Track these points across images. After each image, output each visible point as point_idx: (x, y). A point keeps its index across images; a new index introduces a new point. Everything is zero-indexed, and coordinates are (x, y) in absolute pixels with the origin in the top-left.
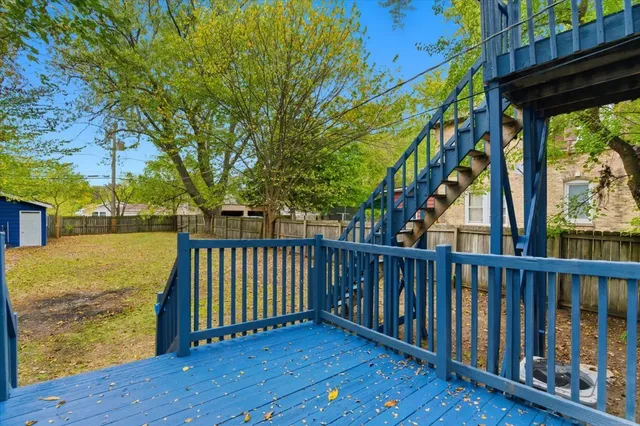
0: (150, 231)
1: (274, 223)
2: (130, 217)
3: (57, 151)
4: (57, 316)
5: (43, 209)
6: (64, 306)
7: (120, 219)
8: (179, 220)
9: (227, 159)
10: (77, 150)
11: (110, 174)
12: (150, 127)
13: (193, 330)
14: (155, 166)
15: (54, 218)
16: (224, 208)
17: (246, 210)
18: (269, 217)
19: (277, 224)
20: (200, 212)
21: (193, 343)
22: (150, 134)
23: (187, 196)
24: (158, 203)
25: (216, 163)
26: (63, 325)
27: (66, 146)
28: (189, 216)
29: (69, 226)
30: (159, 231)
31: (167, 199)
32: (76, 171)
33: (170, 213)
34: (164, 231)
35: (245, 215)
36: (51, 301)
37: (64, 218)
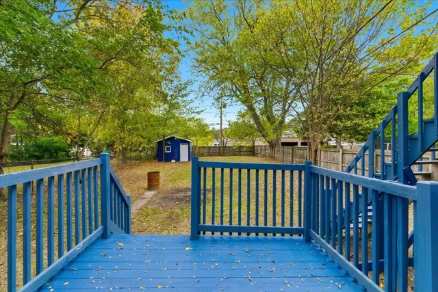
0: (240, 155)
1: (316, 151)
2: (229, 147)
3: (194, 112)
4: (178, 199)
5: (189, 142)
6: (183, 194)
7: (225, 147)
8: (256, 148)
9: (284, 106)
10: (202, 111)
11: (220, 122)
12: (238, 93)
13: (202, 224)
14: (243, 116)
15: (195, 147)
16: (283, 141)
17: (299, 141)
18: (312, 146)
19: (318, 152)
20: (267, 144)
21: (202, 232)
22: (237, 96)
23: (258, 133)
24: (241, 138)
25: (277, 109)
26: (177, 204)
27: (198, 110)
28: (261, 146)
29: (201, 152)
30: (245, 155)
31: (246, 135)
32: (204, 122)
33: (250, 144)
34: (247, 155)
35: (299, 145)
36: (178, 191)
37: (200, 147)
